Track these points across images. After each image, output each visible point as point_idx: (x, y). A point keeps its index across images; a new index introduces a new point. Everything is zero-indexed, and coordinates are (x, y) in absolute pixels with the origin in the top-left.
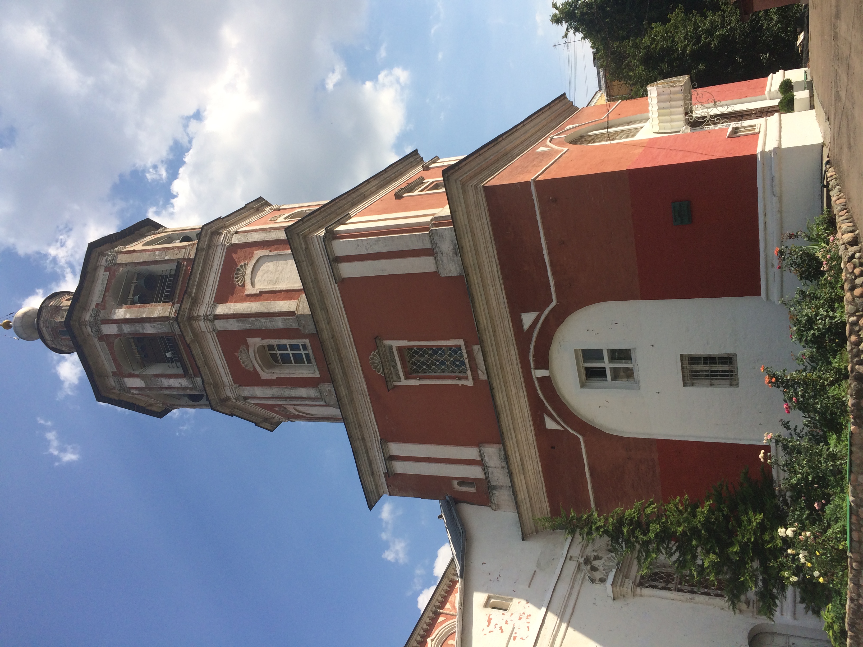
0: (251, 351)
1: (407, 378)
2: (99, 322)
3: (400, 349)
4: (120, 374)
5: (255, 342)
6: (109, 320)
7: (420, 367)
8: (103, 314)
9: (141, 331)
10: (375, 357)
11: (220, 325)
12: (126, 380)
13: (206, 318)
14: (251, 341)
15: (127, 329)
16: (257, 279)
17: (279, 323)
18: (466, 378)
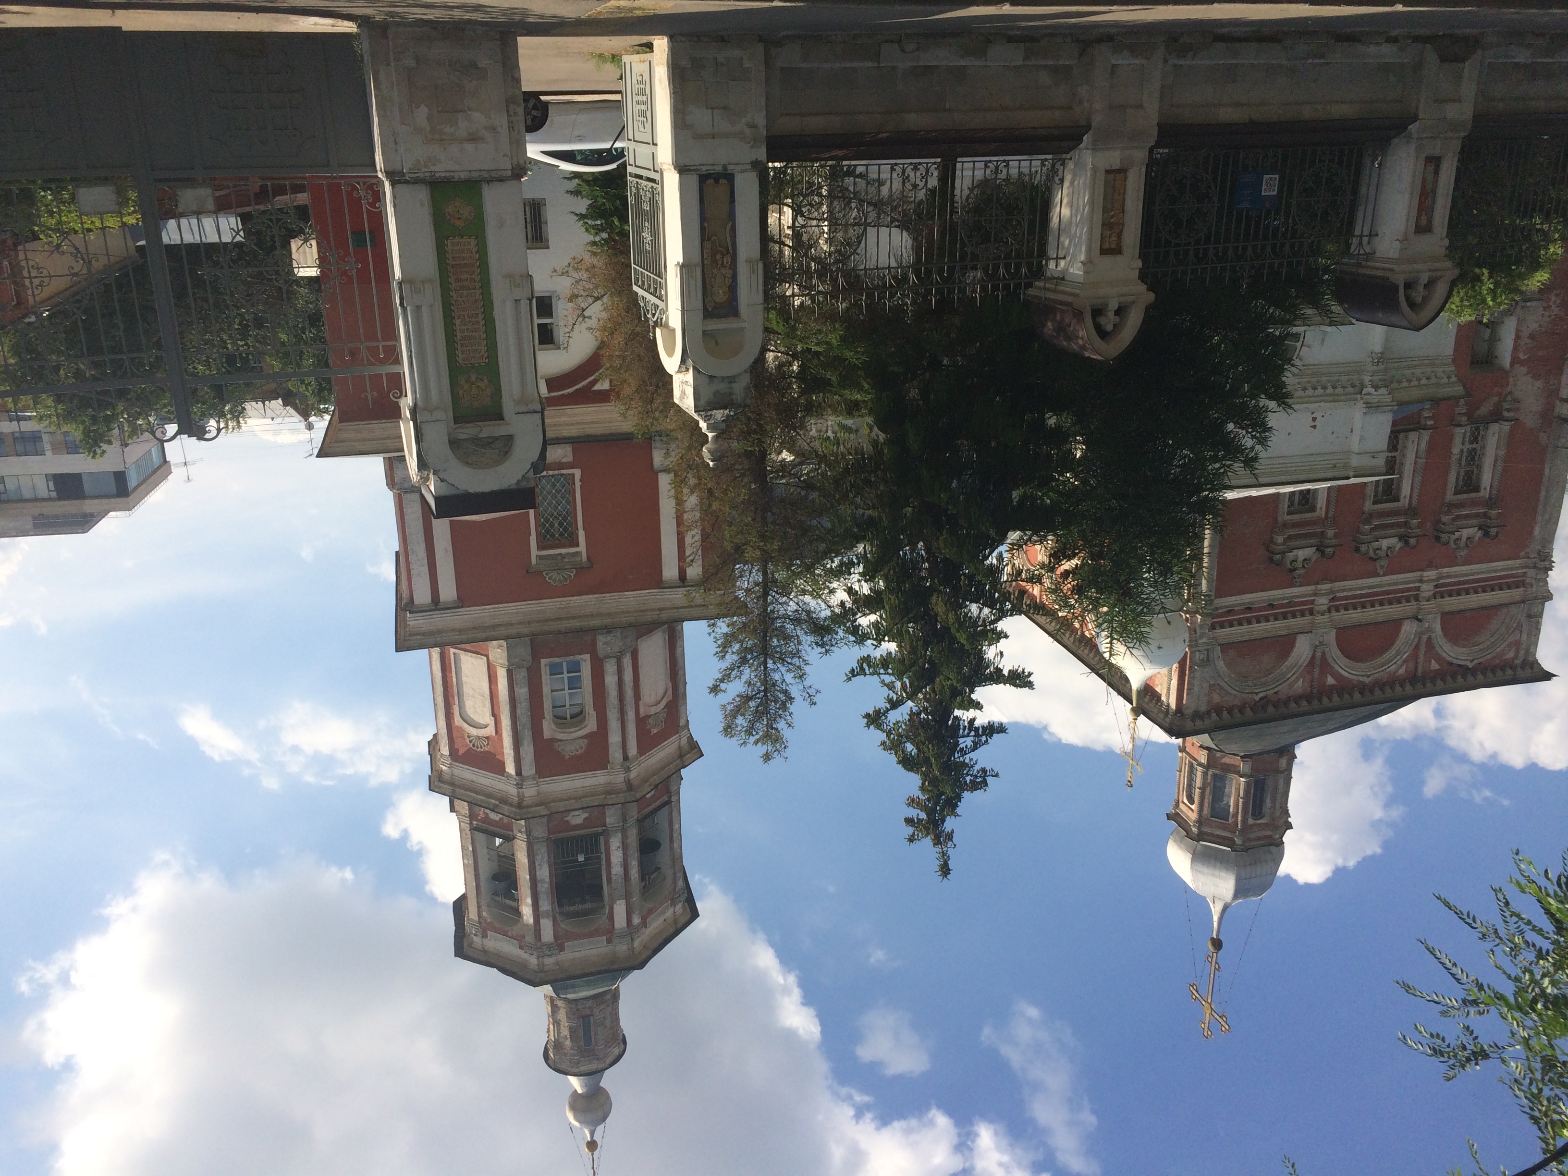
0: (560, 736)
1: (577, 545)
2: (539, 944)
3: (540, 547)
4: (610, 933)
5: (548, 729)
6: (535, 930)
7: (566, 529)
8: (530, 938)
9: (546, 885)
10: (554, 578)
11: (529, 769)
12: (617, 925)
13: (519, 786)
14: (547, 734)
15: (545, 905)
16: (482, 722)
17: (522, 692)
18: (573, 475)
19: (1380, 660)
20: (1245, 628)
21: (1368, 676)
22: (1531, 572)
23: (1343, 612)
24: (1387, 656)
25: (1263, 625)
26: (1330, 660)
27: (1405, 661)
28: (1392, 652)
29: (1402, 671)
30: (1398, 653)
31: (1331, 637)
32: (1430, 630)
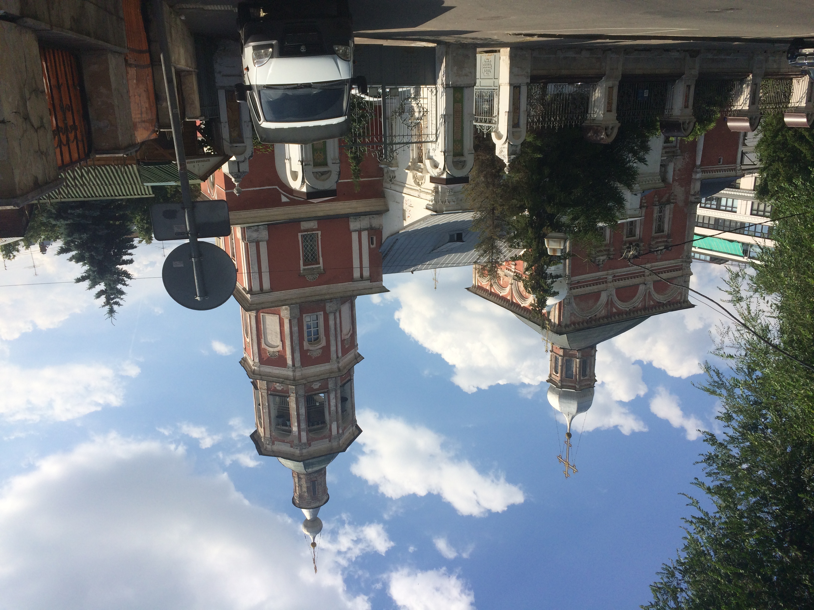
0: (311, 348)
1: (319, 264)
2: (300, 444)
3: (304, 265)
4: (330, 437)
5: (306, 345)
6: (299, 438)
7: (314, 257)
8: (296, 442)
9: (304, 416)
10: (309, 278)
11: (298, 364)
12: (333, 434)
13: (294, 371)
14: (305, 348)
15: (303, 426)
16: (276, 344)
17: (295, 329)
18: (318, 234)
19: (632, 301)
20: (583, 289)
21: (628, 308)
22: (684, 264)
23: (618, 282)
24: (634, 299)
25: (589, 288)
26: (614, 302)
27: (641, 301)
28: (636, 298)
29: (640, 306)
30: (638, 298)
31: (614, 292)
32: (649, 288)
